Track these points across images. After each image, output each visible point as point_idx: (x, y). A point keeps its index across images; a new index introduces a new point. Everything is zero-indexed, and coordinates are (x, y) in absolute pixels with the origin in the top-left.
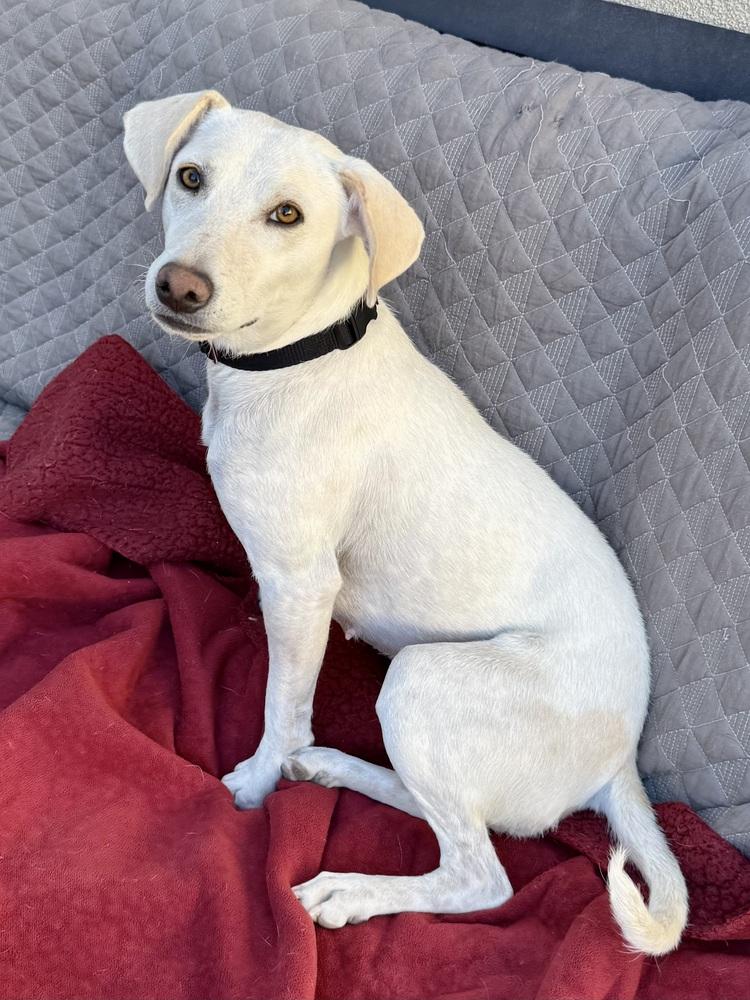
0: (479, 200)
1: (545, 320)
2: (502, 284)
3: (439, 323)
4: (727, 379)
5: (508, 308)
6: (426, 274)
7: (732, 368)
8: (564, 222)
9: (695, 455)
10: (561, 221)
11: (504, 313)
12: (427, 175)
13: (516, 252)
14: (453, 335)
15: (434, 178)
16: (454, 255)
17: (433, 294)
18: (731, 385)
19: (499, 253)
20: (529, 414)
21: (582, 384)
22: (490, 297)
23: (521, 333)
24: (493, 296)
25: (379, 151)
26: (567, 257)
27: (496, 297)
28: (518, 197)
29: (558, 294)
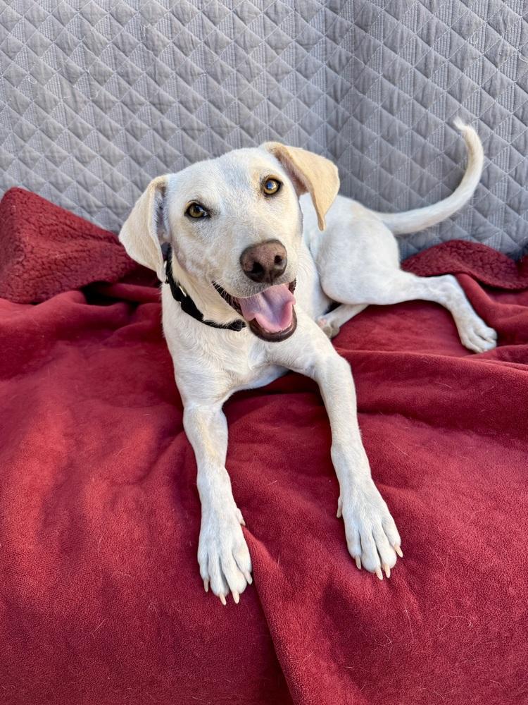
0: (220, 16)
1: (278, 68)
2: (250, 56)
3: (221, 93)
4: (399, 37)
5: (258, 68)
6: (203, 71)
7: (400, 31)
8: (271, 11)
9: (392, 86)
10: (269, 12)
11: (256, 71)
12: (183, 14)
13: (251, 36)
14: (231, 96)
15: (188, 15)
16: (216, 52)
17: (211, 79)
18: (402, 39)
19: (242, 40)
20: (287, 121)
21: (309, 93)
22: (246, 66)
23: (268, 80)
24: (247, 64)
25: (149, 13)
26: (278, 29)
27: (249, 64)
28: (242, 6)
29: (280, 51)
